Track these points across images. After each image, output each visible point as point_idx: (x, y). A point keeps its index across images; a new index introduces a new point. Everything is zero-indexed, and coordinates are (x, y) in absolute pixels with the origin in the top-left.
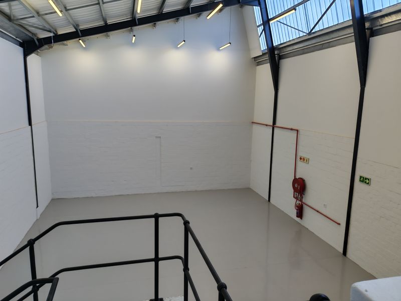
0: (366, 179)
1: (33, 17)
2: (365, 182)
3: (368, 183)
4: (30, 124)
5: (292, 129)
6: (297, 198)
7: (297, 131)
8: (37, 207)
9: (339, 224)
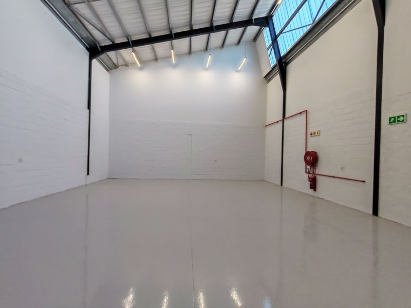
0: (398, 117)
1: (84, 2)
2: (398, 121)
3: (403, 120)
4: (89, 107)
5: (300, 113)
6: (309, 173)
7: (306, 111)
8: (88, 174)
9: (364, 182)
